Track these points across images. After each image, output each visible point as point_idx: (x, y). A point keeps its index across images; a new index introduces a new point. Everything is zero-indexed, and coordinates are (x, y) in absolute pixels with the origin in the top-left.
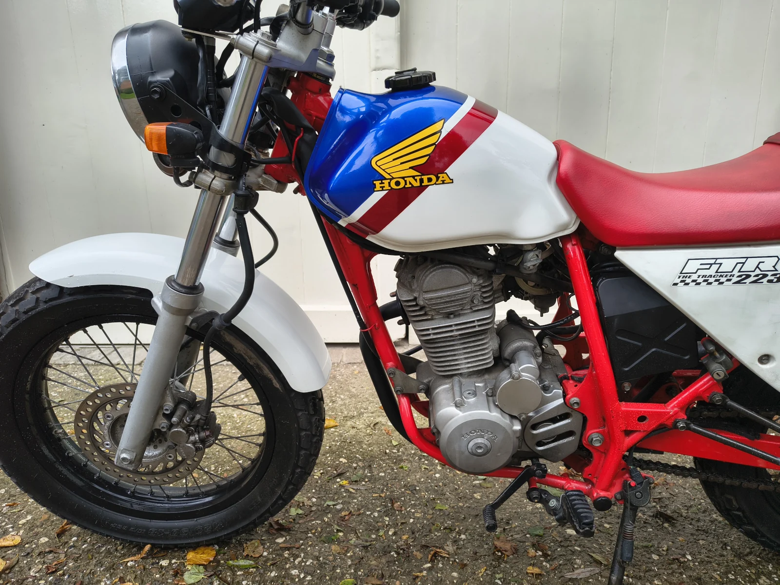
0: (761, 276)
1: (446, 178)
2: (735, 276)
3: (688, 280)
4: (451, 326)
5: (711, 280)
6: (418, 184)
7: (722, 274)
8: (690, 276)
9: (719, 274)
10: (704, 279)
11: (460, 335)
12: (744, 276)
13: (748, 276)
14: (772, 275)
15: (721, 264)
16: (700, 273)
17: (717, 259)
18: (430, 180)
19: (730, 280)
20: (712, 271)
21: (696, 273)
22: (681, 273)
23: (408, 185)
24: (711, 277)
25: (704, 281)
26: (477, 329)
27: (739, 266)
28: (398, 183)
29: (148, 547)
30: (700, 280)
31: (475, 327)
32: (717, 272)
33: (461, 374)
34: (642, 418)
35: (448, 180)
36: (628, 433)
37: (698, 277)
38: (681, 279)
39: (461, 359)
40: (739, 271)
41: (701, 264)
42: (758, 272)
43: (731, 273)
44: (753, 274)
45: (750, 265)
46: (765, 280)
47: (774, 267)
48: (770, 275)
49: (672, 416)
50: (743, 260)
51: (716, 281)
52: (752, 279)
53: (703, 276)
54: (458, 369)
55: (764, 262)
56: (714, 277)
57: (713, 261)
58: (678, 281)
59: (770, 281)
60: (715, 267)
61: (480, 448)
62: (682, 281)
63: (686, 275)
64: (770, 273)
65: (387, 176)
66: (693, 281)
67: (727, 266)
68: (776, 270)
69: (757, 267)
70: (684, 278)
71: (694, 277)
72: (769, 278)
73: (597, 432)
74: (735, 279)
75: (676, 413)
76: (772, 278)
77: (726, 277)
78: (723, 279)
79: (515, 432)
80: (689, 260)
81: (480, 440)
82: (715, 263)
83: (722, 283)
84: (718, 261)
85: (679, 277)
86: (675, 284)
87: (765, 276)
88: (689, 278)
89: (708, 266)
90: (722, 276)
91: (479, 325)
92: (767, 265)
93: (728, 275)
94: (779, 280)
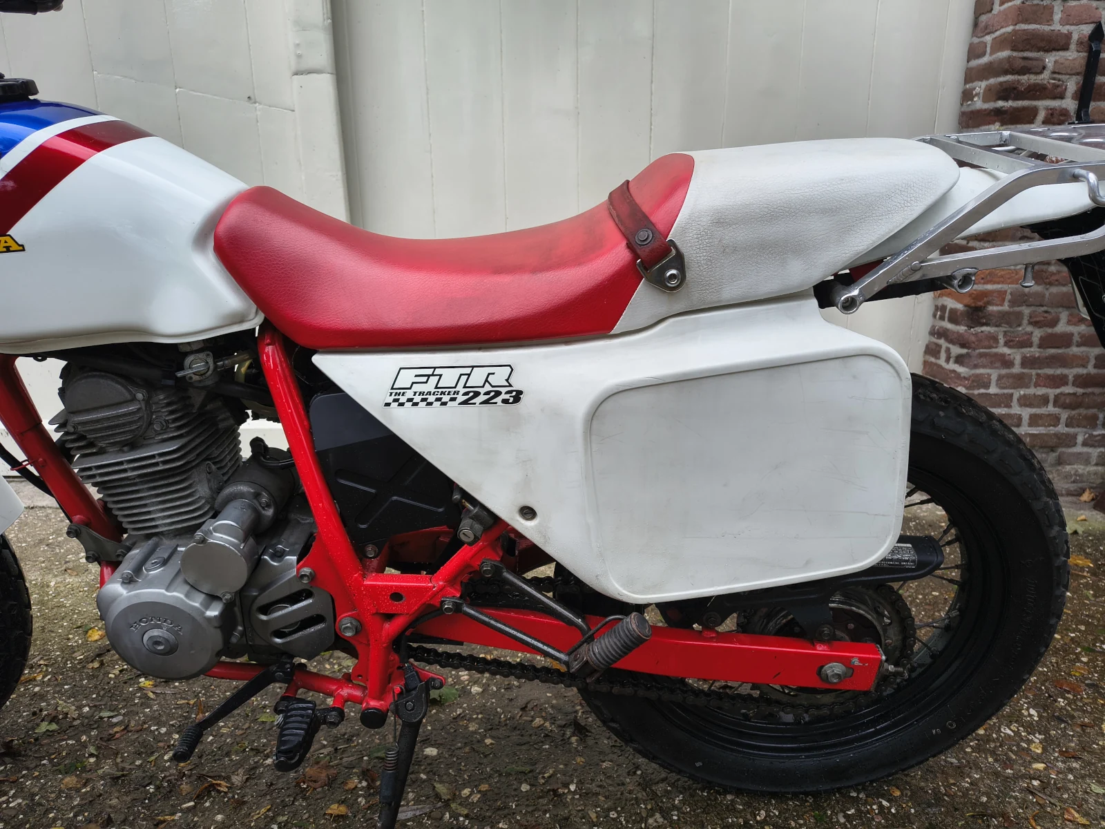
0: (492, 394)
1: (10, 243)
2: (461, 393)
3: (403, 399)
4: (121, 463)
5: (431, 399)
7: (444, 390)
8: (404, 393)
9: (440, 390)
10: (421, 397)
11: (140, 476)
12: (471, 394)
13: (477, 394)
14: (507, 393)
15: (441, 376)
16: (416, 388)
17: (435, 368)
19: (453, 399)
20: (430, 387)
21: (410, 388)
22: (392, 388)
24: (430, 394)
25: (423, 400)
26: (161, 468)
27: (464, 378)
30: (417, 399)
31: (156, 464)
32: (436, 388)
33: (162, 533)
34: (396, 596)
35: (15, 247)
37: (414, 395)
38: (393, 397)
39: (156, 511)
40: (465, 387)
41: (416, 376)
42: (488, 388)
43: (454, 390)
44: (482, 391)
45: (477, 378)
46: (499, 400)
47: (507, 380)
48: (503, 393)
49: (437, 592)
50: (468, 371)
51: (438, 400)
52: (482, 398)
53: (420, 393)
54: (156, 527)
55: (494, 374)
56: (434, 394)
57: (430, 372)
58: (390, 400)
59: (505, 401)
60: (434, 380)
61: (158, 643)
62: (395, 400)
63: (398, 391)
64: (503, 390)
66: (410, 400)
67: (449, 378)
68: (510, 386)
69: (486, 380)
70: (397, 396)
71: (409, 394)
72: (503, 396)
73: (349, 616)
74: (461, 398)
75: (442, 589)
76: (507, 397)
77: (448, 394)
78: (446, 398)
79: (209, 619)
80: (401, 369)
81: (155, 632)
82: (433, 375)
83: (444, 404)
84: (438, 371)
85: (391, 395)
86: (388, 405)
87: (498, 394)
88: (403, 395)
89: (424, 379)
90: (443, 393)
91: (165, 462)
92: (499, 378)
93: (452, 392)
94: (517, 399)
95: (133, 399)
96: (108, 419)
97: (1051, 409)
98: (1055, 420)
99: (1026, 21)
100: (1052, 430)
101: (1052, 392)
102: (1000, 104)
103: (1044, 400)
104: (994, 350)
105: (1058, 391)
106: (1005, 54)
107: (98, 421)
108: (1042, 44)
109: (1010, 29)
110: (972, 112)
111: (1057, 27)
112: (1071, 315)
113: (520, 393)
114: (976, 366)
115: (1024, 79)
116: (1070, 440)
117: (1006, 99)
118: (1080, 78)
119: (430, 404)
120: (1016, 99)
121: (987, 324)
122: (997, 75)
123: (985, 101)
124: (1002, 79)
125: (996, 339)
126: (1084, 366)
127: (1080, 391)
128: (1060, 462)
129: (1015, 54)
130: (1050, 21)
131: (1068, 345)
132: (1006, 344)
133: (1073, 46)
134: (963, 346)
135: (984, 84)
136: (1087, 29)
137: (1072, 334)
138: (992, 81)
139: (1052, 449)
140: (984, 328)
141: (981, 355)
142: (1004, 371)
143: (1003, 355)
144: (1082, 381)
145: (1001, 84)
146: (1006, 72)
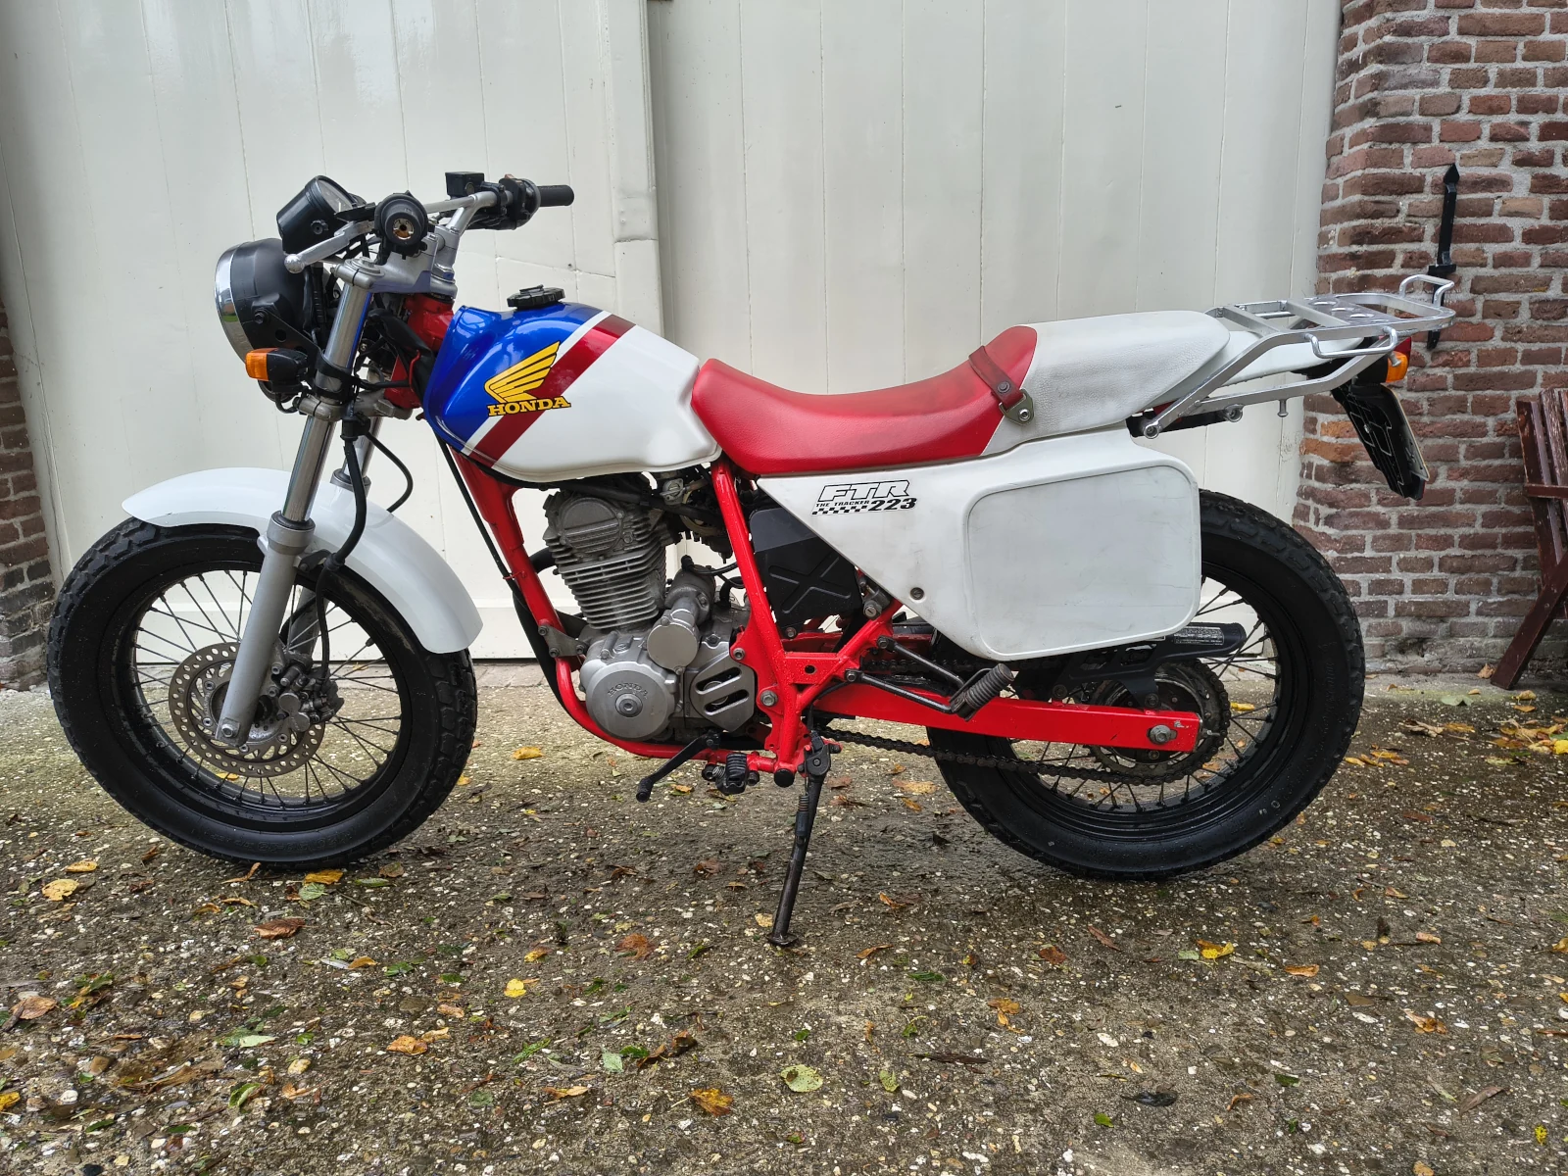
0: (894, 502)
1: (563, 402)
2: (870, 502)
3: (826, 509)
4: (599, 568)
5: (848, 507)
6: (534, 409)
7: (858, 500)
9: (855, 501)
10: (841, 506)
11: (612, 579)
12: (878, 503)
13: (882, 502)
14: (905, 501)
15: (855, 490)
16: (837, 500)
17: (851, 485)
18: (546, 404)
19: (864, 507)
20: (848, 498)
21: (833, 500)
22: (819, 501)
23: (524, 410)
24: (847, 504)
25: (842, 508)
26: (629, 571)
27: (872, 491)
28: (512, 408)
29: (256, 866)
30: (837, 508)
31: (625, 569)
32: (852, 499)
33: (619, 628)
34: (810, 669)
35: (565, 404)
36: (801, 688)
37: (836, 505)
38: (819, 507)
39: (617, 609)
40: (873, 497)
41: (837, 491)
42: (890, 497)
43: (866, 500)
44: (886, 500)
45: (883, 491)
46: (898, 506)
47: (905, 492)
48: (902, 501)
49: (842, 665)
50: (876, 485)
51: (853, 508)
52: (886, 505)
53: (840, 503)
54: (615, 622)
55: (895, 487)
56: (850, 504)
57: (848, 487)
58: (816, 509)
59: (903, 507)
60: (850, 493)
61: (628, 705)
62: (820, 510)
63: (823, 503)
64: (902, 499)
65: (501, 401)
66: (831, 509)
67: (862, 492)
68: (907, 495)
69: (889, 492)
70: (822, 507)
71: (832, 505)
72: (902, 503)
73: (769, 690)
74: (870, 506)
75: (846, 662)
76: (905, 504)
77: (861, 503)
78: (859, 506)
79: (668, 686)
80: (825, 486)
81: (628, 696)
82: (850, 490)
83: (858, 510)
84: (853, 487)
85: (818, 505)
86: (815, 513)
87: (898, 501)
88: (827, 505)
89: (843, 493)
90: (857, 503)
91: (632, 568)
92: (899, 490)
93: (864, 501)
94: (912, 505)
95: (615, 518)
96: (592, 533)
97: (1436, 573)
98: (1442, 586)
99: (1375, 165)
100: (1440, 597)
101: (1436, 555)
102: (1355, 248)
103: (1428, 564)
104: (1366, 509)
105: (1443, 553)
106: (1357, 197)
107: (585, 535)
108: (1395, 188)
109: (1359, 173)
110: (1328, 256)
111: (1408, 170)
112: (1450, 469)
113: (914, 500)
114: (1347, 527)
115: (1378, 222)
116: (1462, 609)
117: (1360, 243)
118: (1438, 221)
119: (847, 511)
120: (1371, 243)
121: (1356, 481)
122: (1350, 219)
123: (1340, 245)
124: (1355, 223)
125: (1367, 497)
126: (1470, 525)
127: (1468, 553)
128: (1452, 634)
129: (1366, 198)
130: (1400, 164)
131: (1451, 502)
132: (1380, 502)
133: (1427, 189)
134: (1331, 505)
135: (1338, 227)
136: (1441, 172)
137: (1454, 490)
138: (1346, 225)
139: (1442, 619)
140: (1353, 485)
141: (1352, 515)
142: (1380, 532)
143: (1377, 514)
144: (1470, 542)
145: (1354, 227)
146: (1358, 217)
